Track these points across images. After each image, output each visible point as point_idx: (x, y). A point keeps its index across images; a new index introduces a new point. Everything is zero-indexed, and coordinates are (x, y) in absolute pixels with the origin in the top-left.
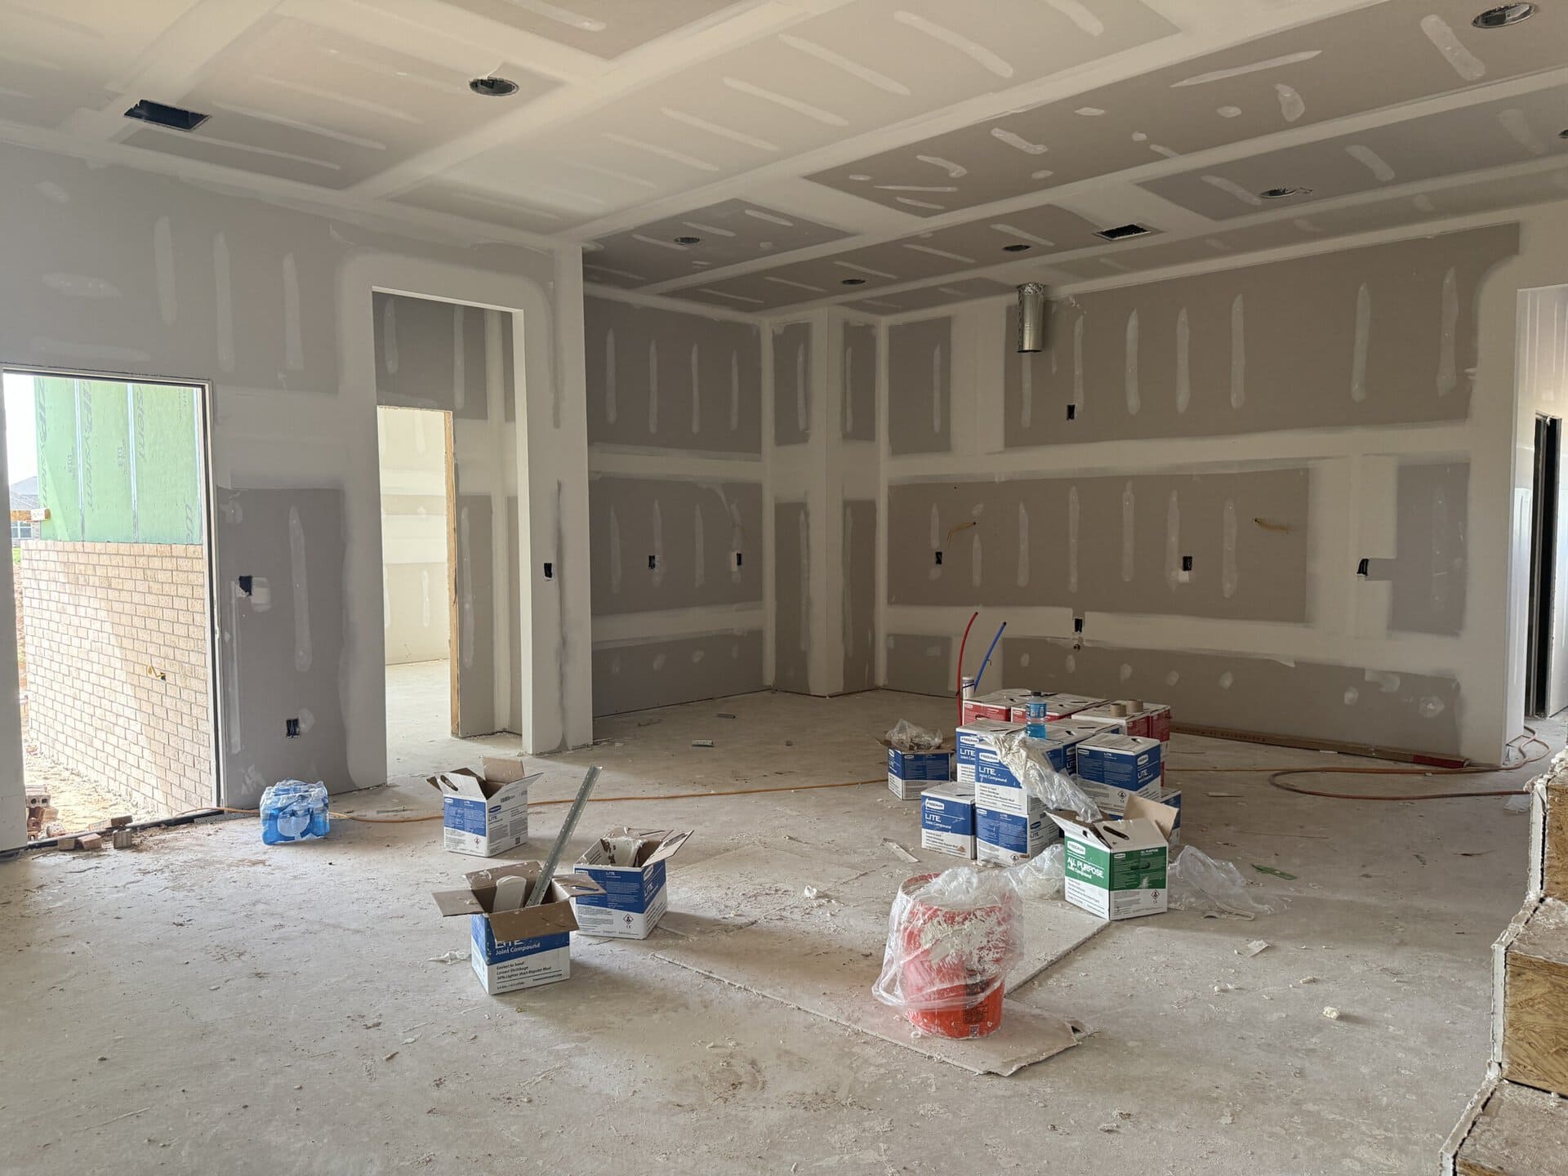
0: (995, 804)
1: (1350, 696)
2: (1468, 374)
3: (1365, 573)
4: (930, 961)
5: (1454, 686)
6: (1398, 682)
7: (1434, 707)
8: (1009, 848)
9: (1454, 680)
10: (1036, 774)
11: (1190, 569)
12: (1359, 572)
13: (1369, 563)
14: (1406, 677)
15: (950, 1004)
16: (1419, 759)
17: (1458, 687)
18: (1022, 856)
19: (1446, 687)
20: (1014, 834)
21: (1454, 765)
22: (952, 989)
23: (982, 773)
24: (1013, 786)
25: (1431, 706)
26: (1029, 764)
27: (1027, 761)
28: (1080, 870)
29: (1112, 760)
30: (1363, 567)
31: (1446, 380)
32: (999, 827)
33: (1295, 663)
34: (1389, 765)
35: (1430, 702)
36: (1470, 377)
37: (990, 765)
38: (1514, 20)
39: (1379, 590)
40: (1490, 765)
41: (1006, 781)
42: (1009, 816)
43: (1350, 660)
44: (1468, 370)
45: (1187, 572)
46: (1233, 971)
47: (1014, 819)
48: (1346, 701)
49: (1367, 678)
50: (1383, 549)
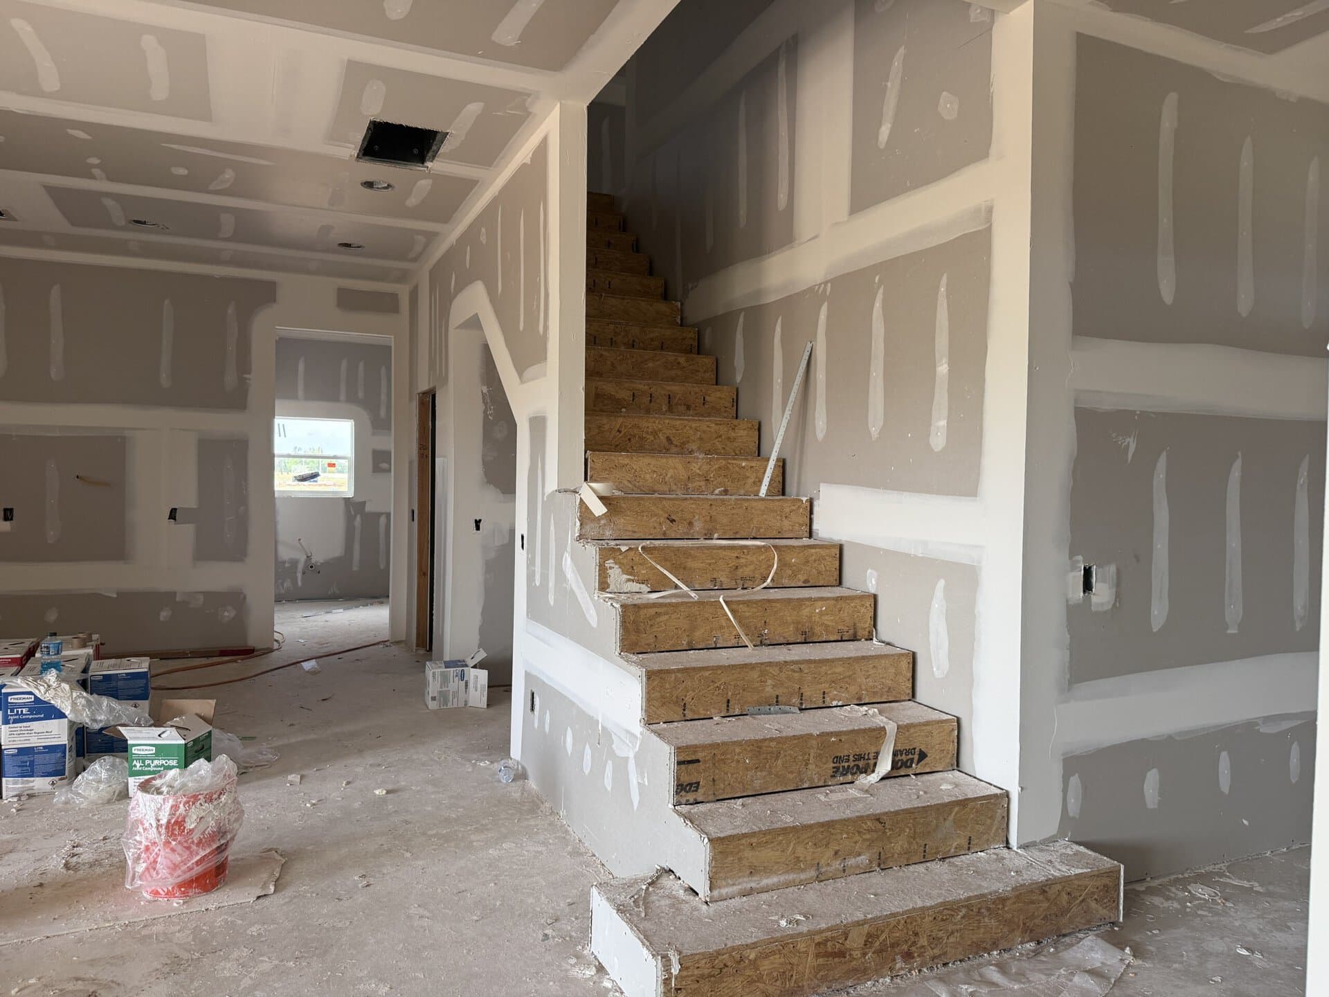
0: (29, 740)
1: (164, 615)
2: (246, 379)
3: (175, 519)
4: (192, 838)
5: (242, 596)
6: (202, 597)
7: (228, 614)
8: (47, 776)
9: (242, 593)
10: (83, 701)
11: (12, 519)
12: (169, 519)
13: (177, 511)
14: (207, 594)
15: (204, 868)
16: (223, 653)
17: (245, 598)
18: (60, 779)
19: (236, 598)
20: (53, 761)
21: (248, 652)
22: (210, 853)
23: (11, 715)
24: (52, 719)
25: (226, 614)
26: (75, 695)
27: (72, 692)
28: (150, 767)
29: (125, 679)
30: (173, 515)
31: (230, 379)
32: (33, 761)
33: (118, 594)
34: (204, 661)
35: (225, 611)
36: (248, 381)
37: (24, 705)
38: (378, 188)
39: (186, 532)
40: (267, 649)
41: (42, 716)
42: (45, 747)
43: (164, 586)
44: (245, 376)
45: (8, 523)
46: (302, 794)
47: (51, 749)
48: (162, 619)
49: (178, 599)
50: (188, 499)
